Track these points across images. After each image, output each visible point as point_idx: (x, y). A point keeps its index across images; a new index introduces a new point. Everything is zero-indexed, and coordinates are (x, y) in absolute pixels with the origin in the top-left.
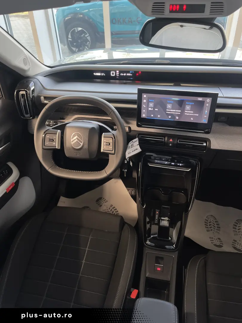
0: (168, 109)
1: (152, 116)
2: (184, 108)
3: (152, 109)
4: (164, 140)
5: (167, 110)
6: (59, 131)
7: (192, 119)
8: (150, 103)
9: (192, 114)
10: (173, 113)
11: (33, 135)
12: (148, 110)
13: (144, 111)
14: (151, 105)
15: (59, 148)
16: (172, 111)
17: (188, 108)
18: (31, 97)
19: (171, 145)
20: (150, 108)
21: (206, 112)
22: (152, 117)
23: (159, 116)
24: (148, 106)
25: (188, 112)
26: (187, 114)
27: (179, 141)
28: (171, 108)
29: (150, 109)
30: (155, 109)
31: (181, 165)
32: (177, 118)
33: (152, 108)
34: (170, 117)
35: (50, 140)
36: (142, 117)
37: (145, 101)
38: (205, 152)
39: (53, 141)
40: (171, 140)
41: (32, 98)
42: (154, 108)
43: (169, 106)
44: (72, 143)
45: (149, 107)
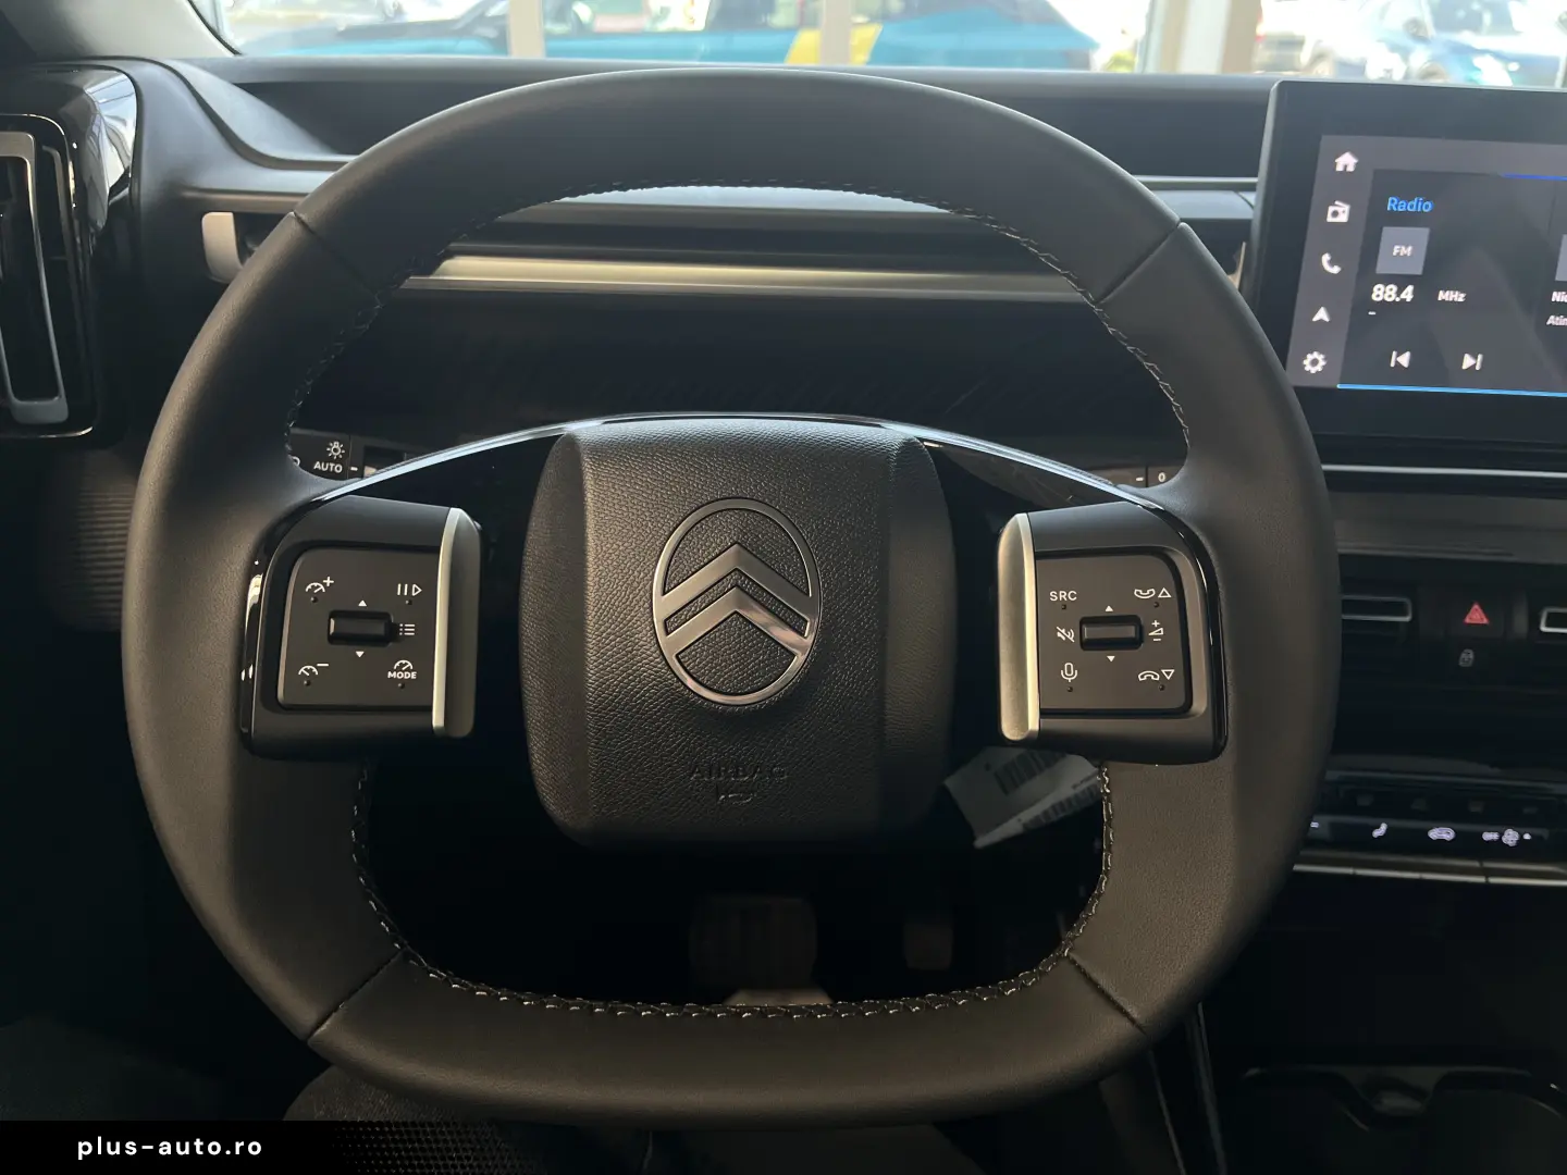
1: (1405, 360)
3: (1408, 294)
5: (1556, 296)
6: (456, 515)
8: (1387, 232)
11: (110, 641)
12: (1364, 300)
13: (1322, 315)
14: (1404, 249)
15: (466, 726)
18: (101, 224)
20: (1387, 280)
22: (1399, 374)
23: (1468, 361)
24: (1366, 269)
29: (1383, 293)
30: (1443, 296)
33: (1401, 282)
35: (353, 627)
36: (1288, 381)
37: (1340, 213)
39: (392, 633)
41: (107, 235)
42: (1427, 283)
44: (673, 643)
45: (1381, 269)
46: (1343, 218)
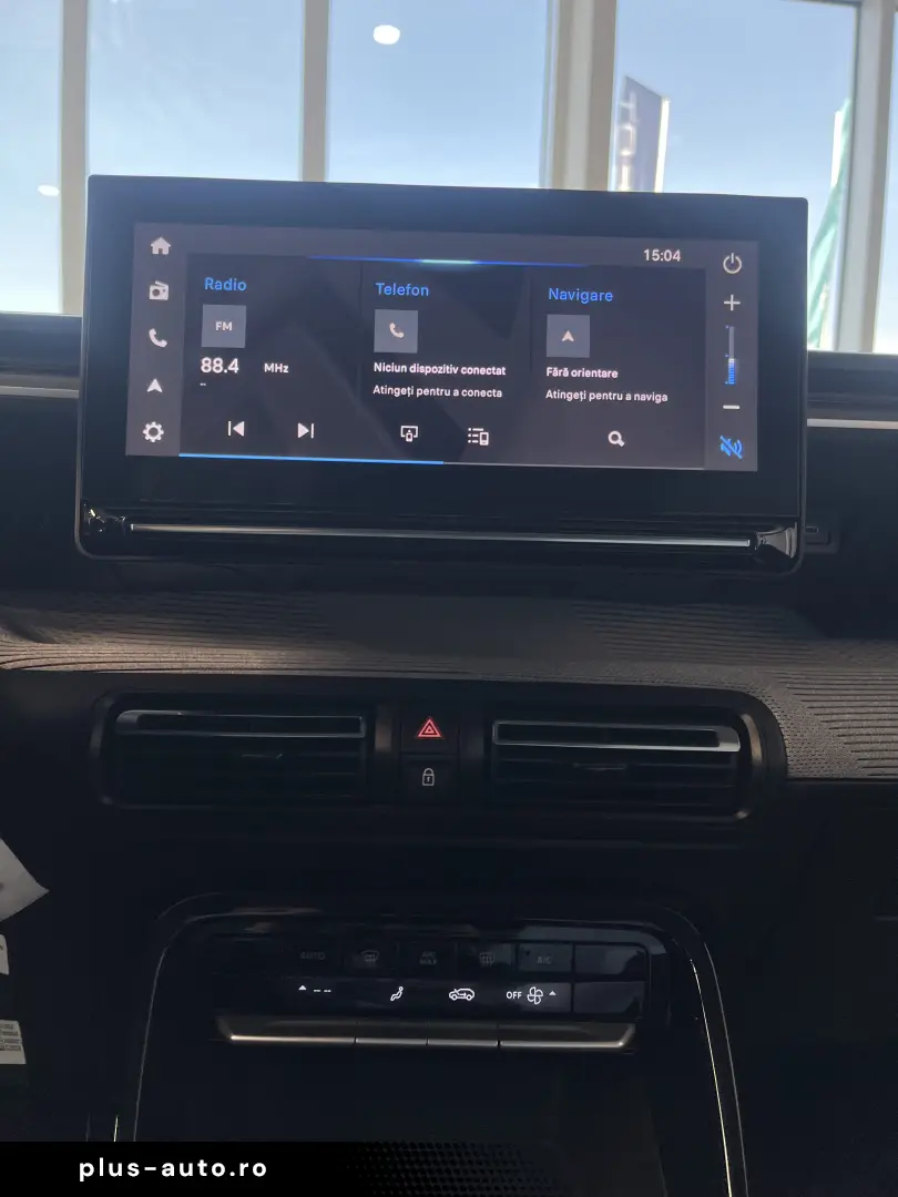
0: (389, 358)
1: (240, 429)
2: (537, 338)
3: (234, 366)
4: (362, 735)
5: (378, 367)
7: (616, 439)
8: (207, 309)
9: (610, 396)
10: (438, 392)
13: (155, 386)
14: (225, 325)
16: (426, 370)
17: (568, 336)
19: (429, 775)
20: (213, 353)
21: (732, 361)
23: (302, 430)
24: (191, 342)
25: (576, 373)
26: (570, 396)
27: (506, 733)
28: (413, 349)
29: (211, 365)
30: (267, 367)
31: (535, 995)
32: (482, 438)
33: (227, 355)
34: (410, 433)
36: (131, 450)
37: (161, 292)
38: (742, 815)
40: (430, 730)
42: (252, 353)
43: (395, 331)
45: (206, 343)
46: (164, 296)
